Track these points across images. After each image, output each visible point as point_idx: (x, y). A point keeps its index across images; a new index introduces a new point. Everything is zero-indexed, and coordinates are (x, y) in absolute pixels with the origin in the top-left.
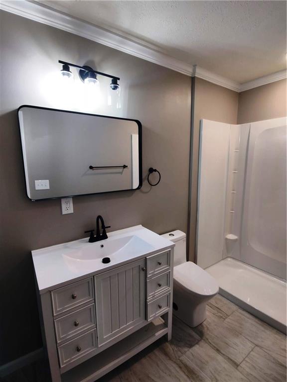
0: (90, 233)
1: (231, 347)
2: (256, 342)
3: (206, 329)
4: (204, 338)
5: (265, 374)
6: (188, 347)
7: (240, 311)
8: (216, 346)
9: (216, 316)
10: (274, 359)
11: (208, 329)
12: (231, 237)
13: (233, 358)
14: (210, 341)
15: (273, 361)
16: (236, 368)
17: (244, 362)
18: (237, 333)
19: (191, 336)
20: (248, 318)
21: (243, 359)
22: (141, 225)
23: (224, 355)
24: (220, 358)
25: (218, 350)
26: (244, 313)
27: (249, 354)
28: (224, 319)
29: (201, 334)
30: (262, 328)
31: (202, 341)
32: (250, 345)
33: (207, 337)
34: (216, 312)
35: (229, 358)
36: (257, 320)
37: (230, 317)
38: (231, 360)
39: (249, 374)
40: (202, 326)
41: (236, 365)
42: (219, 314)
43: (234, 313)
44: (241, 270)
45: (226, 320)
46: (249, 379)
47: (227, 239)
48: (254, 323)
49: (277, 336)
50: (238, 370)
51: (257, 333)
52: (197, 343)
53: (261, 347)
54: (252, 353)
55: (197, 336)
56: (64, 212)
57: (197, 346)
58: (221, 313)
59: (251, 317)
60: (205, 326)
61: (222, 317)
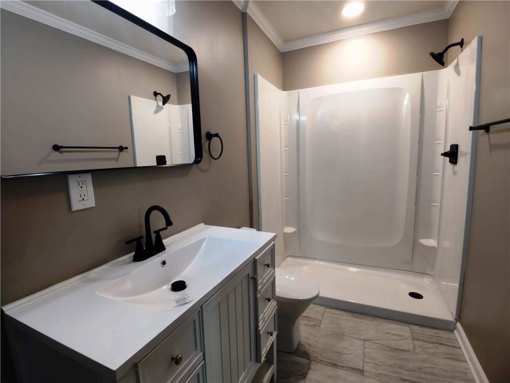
0: (135, 242)
1: (344, 354)
2: (362, 337)
3: (308, 347)
4: (312, 359)
5: (390, 366)
6: (302, 379)
7: (328, 310)
8: (329, 361)
9: (309, 326)
10: (387, 346)
11: (309, 345)
12: (289, 230)
13: (353, 365)
14: (320, 358)
15: (387, 349)
16: (363, 375)
17: (365, 364)
18: (340, 336)
19: (298, 363)
20: (340, 315)
21: (363, 362)
22: (203, 224)
23: (343, 367)
24: (341, 372)
25: (334, 365)
26: (333, 311)
27: (364, 353)
28: (319, 326)
29: (306, 355)
30: (359, 320)
31: (312, 362)
32: (358, 343)
33: (315, 355)
34: (307, 322)
35: (350, 368)
36: (348, 314)
37: (323, 322)
38: (353, 369)
39: (378, 375)
40: (302, 345)
41: (361, 372)
42: (311, 323)
43: (324, 315)
44: (306, 267)
45: (321, 326)
46: (380, 380)
47: (284, 233)
48: (348, 318)
49: (374, 322)
50: (366, 376)
51: (357, 327)
52: (309, 369)
53: (369, 340)
54: (366, 350)
55: (304, 361)
56: (76, 205)
57: (310, 372)
58: (312, 321)
59: (341, 312)
60: (304, 344)
61: (315, 325)
